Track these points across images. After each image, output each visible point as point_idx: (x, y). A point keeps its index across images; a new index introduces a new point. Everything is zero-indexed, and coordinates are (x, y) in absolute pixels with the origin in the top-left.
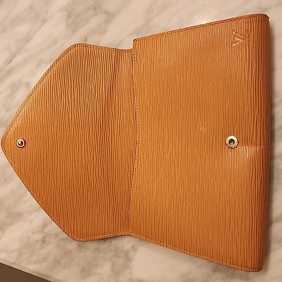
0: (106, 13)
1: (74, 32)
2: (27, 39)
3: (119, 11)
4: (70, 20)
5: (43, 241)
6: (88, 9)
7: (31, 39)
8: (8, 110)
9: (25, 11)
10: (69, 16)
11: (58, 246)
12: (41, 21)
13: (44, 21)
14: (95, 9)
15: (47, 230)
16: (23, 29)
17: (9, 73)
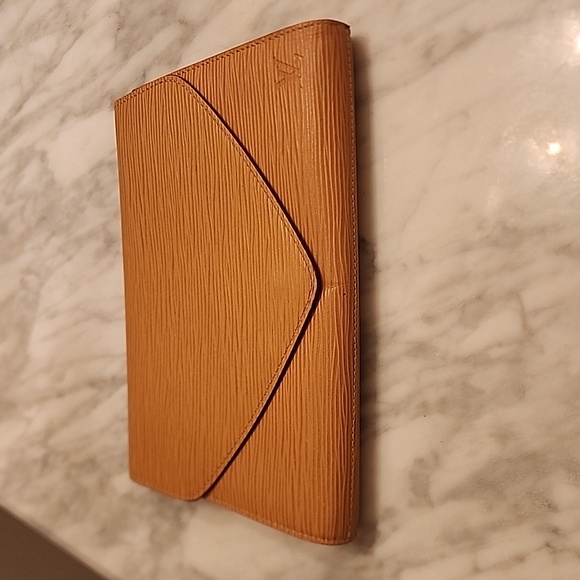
0: (183, 22)
1: (126, 57)
2: (49, 67)
3: (205, 22)
4: (123, 33)
5: (45, 463)
6: (152, 14)
7: (56, 66)
8: (9, 202)
9: (50, 11)
10: (120, 26)
11: (68, 476)
12: (74, 32)
13: (79, 33)
14: (164, 13)
15: (52, 442)
16: (44, 46)
17: (17, 129)
